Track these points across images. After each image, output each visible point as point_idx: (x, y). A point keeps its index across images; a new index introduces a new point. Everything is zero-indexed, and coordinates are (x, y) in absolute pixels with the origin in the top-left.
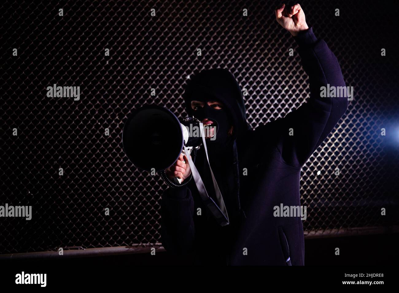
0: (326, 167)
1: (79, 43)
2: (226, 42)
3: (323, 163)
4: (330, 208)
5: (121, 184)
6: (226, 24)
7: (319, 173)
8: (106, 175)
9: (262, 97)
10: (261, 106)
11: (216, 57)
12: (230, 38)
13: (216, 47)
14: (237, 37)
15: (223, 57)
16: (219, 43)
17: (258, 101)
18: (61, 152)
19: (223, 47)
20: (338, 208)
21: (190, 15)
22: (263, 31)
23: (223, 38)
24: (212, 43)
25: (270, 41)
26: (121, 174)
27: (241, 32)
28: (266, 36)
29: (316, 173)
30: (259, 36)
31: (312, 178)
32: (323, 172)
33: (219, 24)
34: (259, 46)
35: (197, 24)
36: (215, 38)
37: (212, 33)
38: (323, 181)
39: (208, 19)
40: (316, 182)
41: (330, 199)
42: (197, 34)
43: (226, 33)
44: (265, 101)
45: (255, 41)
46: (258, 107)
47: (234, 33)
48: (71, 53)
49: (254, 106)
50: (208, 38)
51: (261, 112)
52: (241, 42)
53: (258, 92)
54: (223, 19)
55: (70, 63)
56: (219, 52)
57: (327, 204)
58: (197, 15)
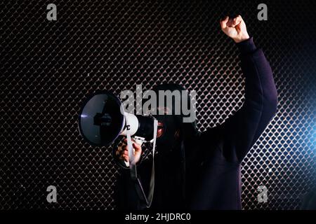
0: (277, 166)
1: (65, 58)
2: (191, 58)
3: (274, 162)
4: (280, 200)
5: (100, 179)
6: (191, 42)
7: (270, 170)
8: (87, 171)
9: (221, 104)
10: (221, 112)
11: (182, 70)
12: (194, 53)
13: (182, 62)
14: (200, 53)
15: (188, 70)
16: (185, 58)
17: (218, 108)
18: (48, 152)
19: (188, 62)
20: (286, 200)
21: (159, 34)
22: (222, 49)
23: (188, 54)
24: (179, 58)
25: (228, 56)
26: (100, 171)
27: (203, 49)
28: (225, 53)
29: (267, 170)
30: (219, 53)
31: (265, 174)
32: (274, 170)
33: (185, 42)
34: (219, 61)
35: (166, 42)
36: (181, 54)
37: (178, 50)
38: (274, 177)
39: (175, 38)
40: (268, 178)
41: (279, 193)
42: (165, 50)
43: (191, 49)
44: (224, 108)
45: (216, 57)
46: (218, 113)
47: (197, 49)
48: (57, 67)
49: (215, 113)
50: (175, 54)
51: (221, 117)
52: (203, 57)
53: (218, 100)
54: (188, 38)
55: (57, 75)
56: (185, 66)
57: (277, 197)
58: (166, 34)
